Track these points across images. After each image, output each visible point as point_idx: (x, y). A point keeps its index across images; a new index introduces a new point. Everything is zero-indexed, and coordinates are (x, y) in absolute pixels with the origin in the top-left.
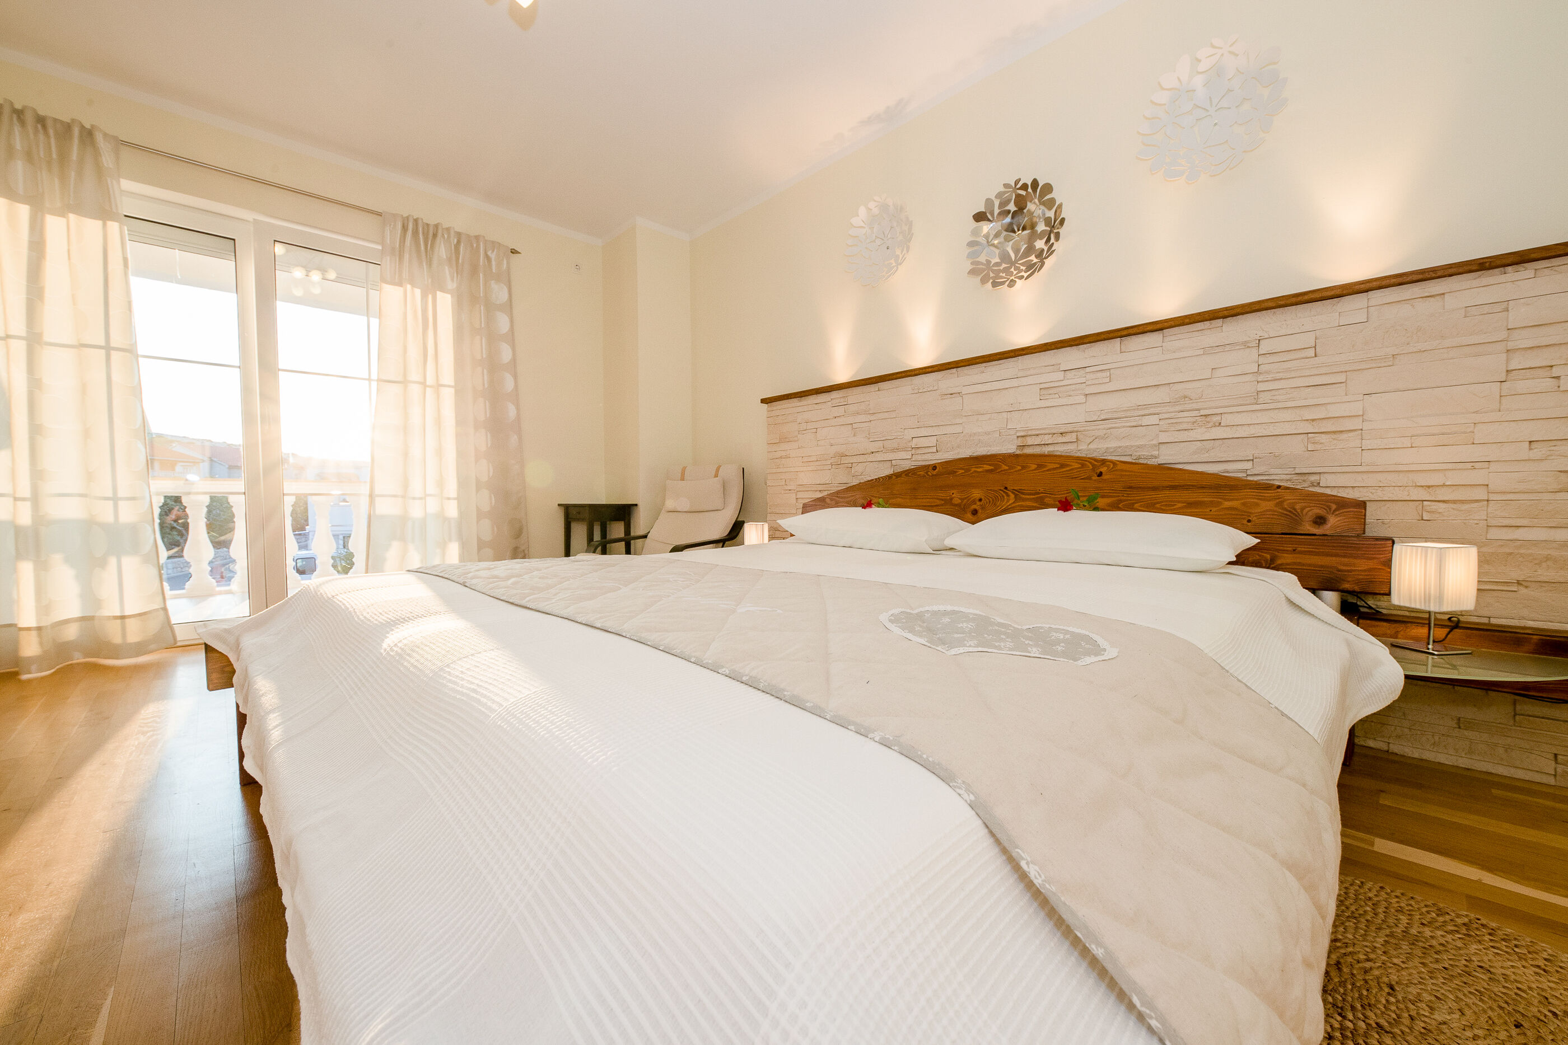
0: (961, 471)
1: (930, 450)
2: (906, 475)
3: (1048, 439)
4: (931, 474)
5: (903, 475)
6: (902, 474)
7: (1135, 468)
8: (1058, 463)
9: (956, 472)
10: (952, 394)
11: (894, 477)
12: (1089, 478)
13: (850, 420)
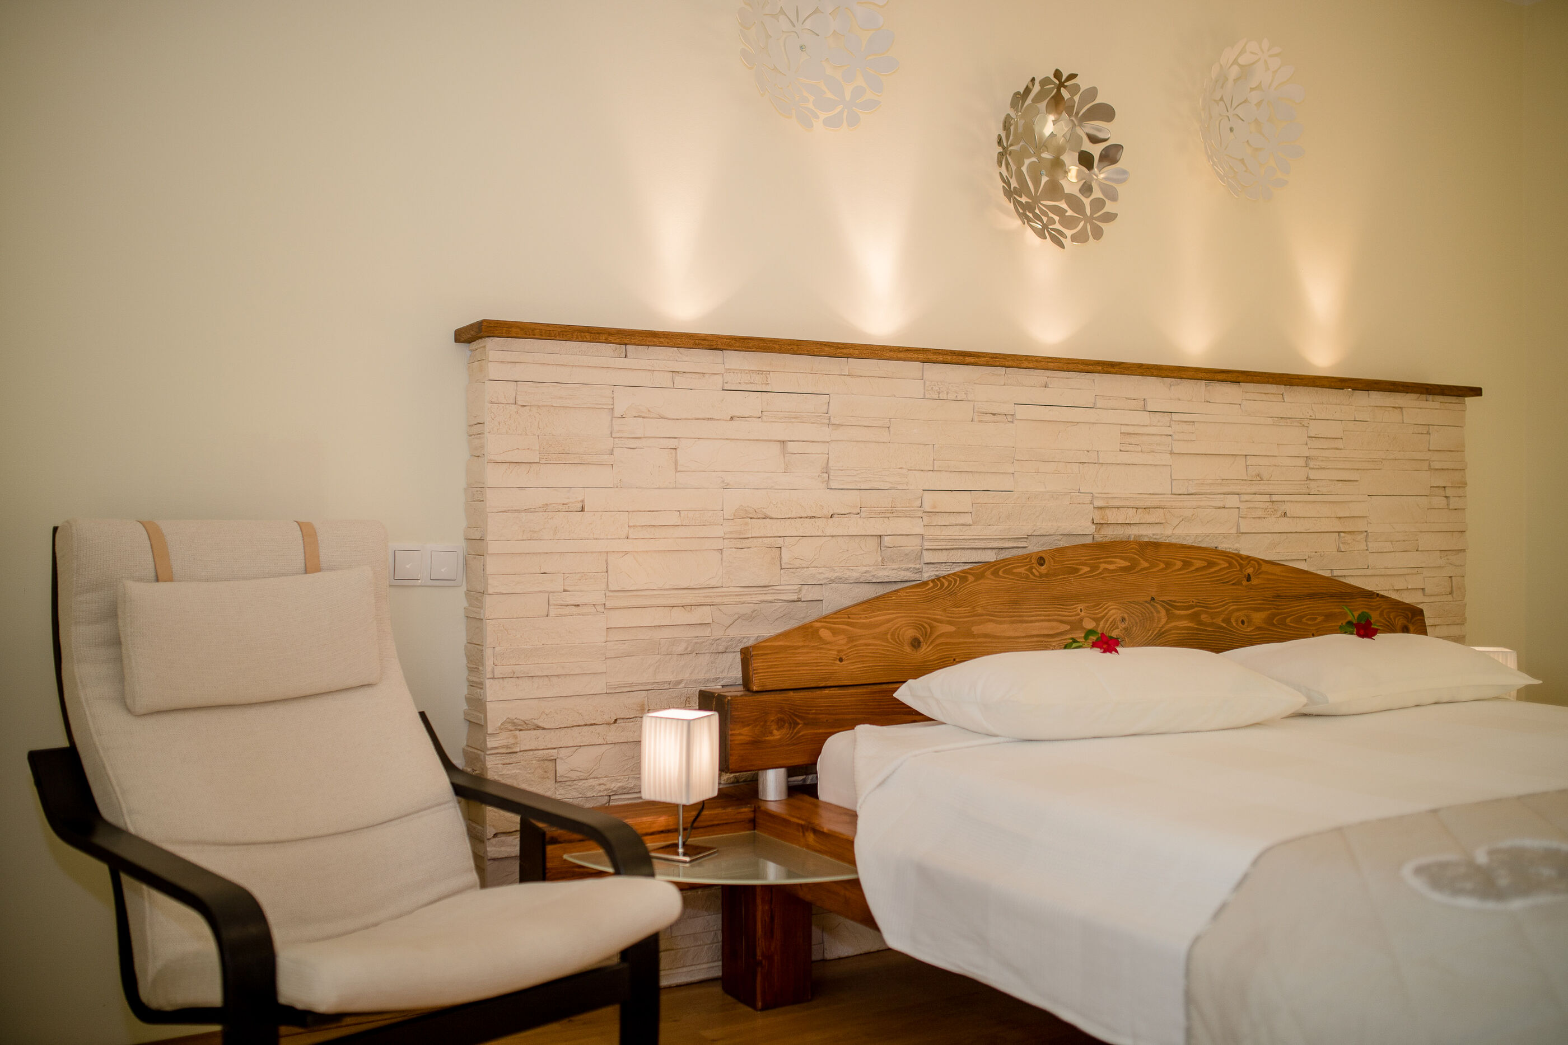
0: (1086, 569)
1: (961, 519)
2: (993, 573)
3: (1131, 516)
4: (1037, 573)
5: (988, 573)
6: (984, 571)
7: (1277, 570)
8: (1205, 560)
9: (1077, 570)
10: (994, 414)
11: (971, 578)
12: (1239, 583)
13: (779, 431)
